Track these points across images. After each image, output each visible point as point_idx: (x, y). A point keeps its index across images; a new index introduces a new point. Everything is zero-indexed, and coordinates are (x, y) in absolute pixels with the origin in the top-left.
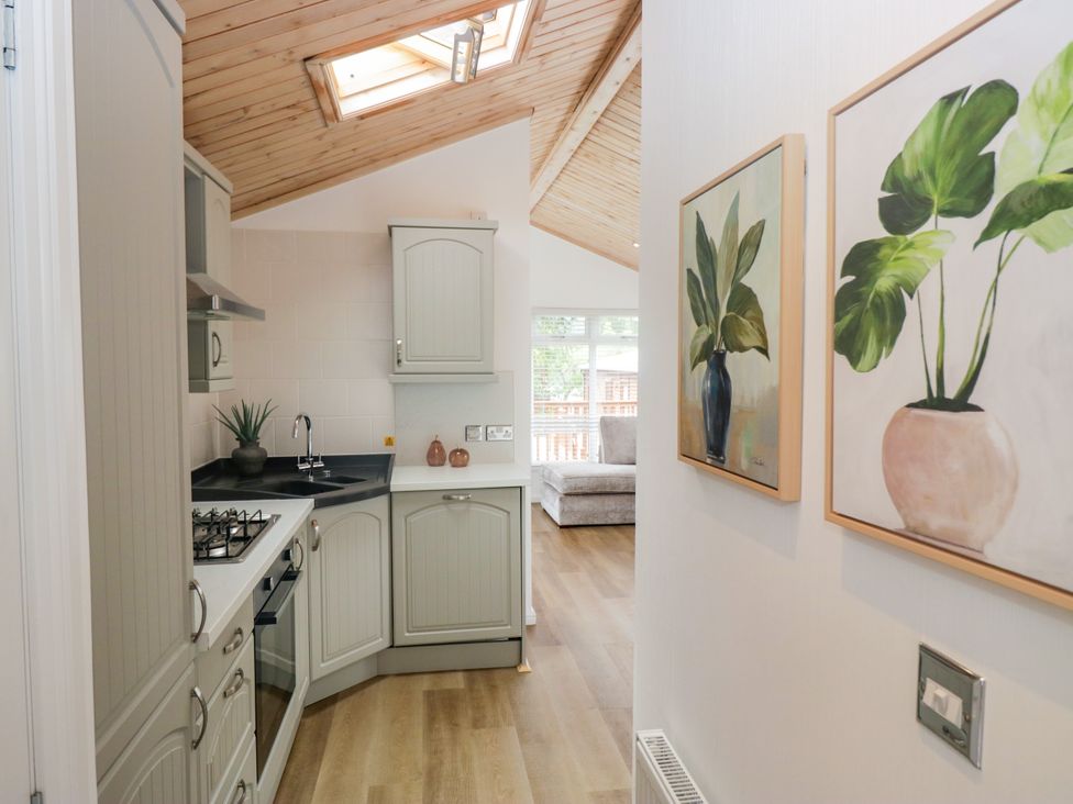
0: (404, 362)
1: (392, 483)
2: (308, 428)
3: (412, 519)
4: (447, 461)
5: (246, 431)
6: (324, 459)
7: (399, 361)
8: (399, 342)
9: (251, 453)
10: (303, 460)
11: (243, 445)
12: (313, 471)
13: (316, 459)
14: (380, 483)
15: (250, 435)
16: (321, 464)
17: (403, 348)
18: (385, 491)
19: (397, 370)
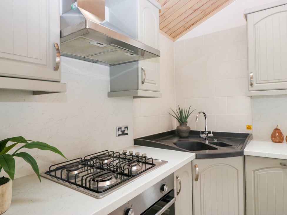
0: (255, 85)
1: (245, 150)
2: (206, 118)
3: (258, 173)
4: (285, 140)
5: (182, 119)
6: (213, 133)
7: (251, 85)
8: (251, 74)
9: (183, 128)
10: (203, 133)
11: (180, 125)
12: (207, 138)
13: (210, 133)
14: (238, 149)
15: (183, 121)
16: (211, 135)
17: (254, 78)
18: (241, 154)
19: (251, 89)
